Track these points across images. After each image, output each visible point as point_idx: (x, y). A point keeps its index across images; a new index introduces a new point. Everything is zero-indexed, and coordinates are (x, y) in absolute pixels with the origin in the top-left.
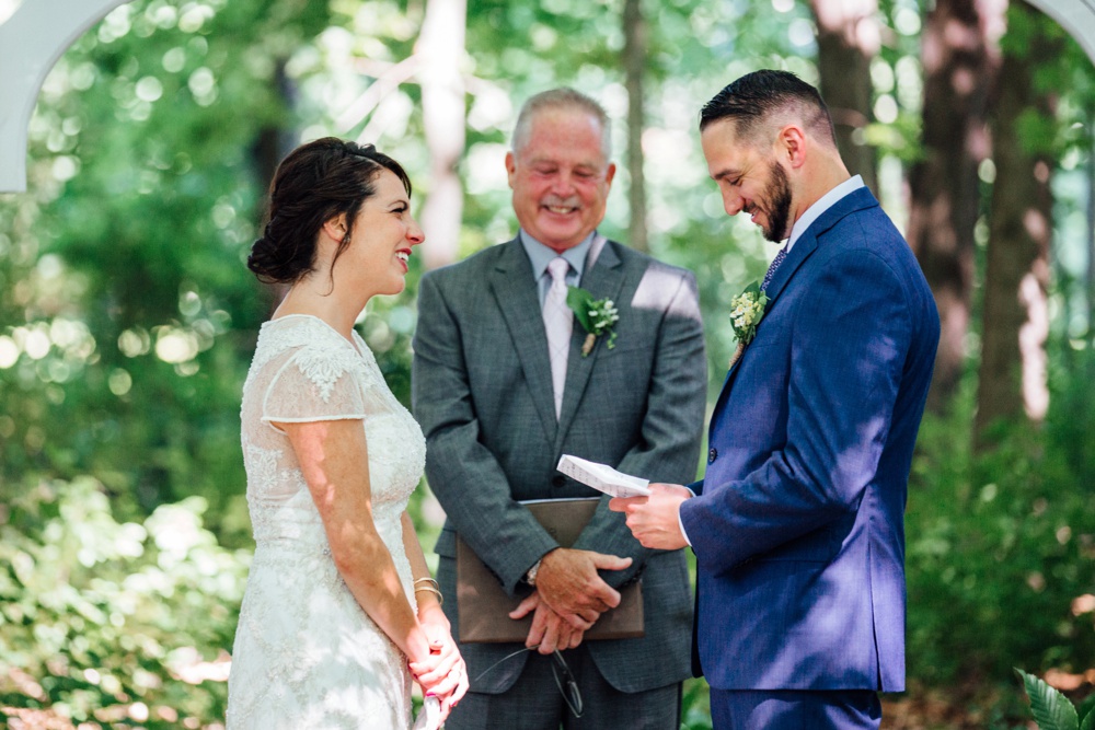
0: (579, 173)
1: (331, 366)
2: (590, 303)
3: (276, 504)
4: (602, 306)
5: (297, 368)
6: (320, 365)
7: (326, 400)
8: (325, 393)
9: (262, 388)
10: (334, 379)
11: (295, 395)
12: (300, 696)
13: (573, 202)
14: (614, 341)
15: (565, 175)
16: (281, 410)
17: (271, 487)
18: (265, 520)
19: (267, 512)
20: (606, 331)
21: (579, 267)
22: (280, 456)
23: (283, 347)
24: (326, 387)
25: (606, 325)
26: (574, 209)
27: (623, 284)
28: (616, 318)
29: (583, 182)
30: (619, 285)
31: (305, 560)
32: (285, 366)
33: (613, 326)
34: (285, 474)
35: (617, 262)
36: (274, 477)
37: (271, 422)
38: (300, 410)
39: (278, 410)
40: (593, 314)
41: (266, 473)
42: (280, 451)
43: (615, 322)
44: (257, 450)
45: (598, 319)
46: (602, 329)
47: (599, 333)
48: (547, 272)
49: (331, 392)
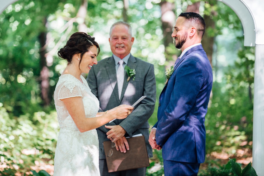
0: (123, 38)
1: (72, 85)
2: (130, 70)
3: (64, 119)
4: (132, 71)
5: (65, 86)
6: (70, 85)
7: (72, 93)
8: (71, 91)
10: (73, 88)
11: (65, 92)
12: (71, 164)
13: (123, 45)
14: (134, 79)
15: (120, 39)
17: (62, 115)
18: (61, 123)
19: (62, 121)
20: (133, 77)
21: (126, 62)
22: (63, 108)
23: (62, 82)
24: (71, 90)
25: (133, 75)
26: (123, 47)
27: (137, 66)
28: (135, 74)
29: (124, 40)
30: (136, 66)
31: (71, 132)
32: (62, 86)
33: (134, 75)
34: (65, 112)
35: (136, 61)
36: (63, 113)
37: (60, 99)
38: (66, 96)
39: (61, 96)
40: (130, 72)
41: (61, 112)
42: (63, 107)
43: (135, 75)
44: (58, 107)
45: (131, 73)
46: (132, 76)
47: (131, 77)
48: (119, 63)
49: (72, 91)
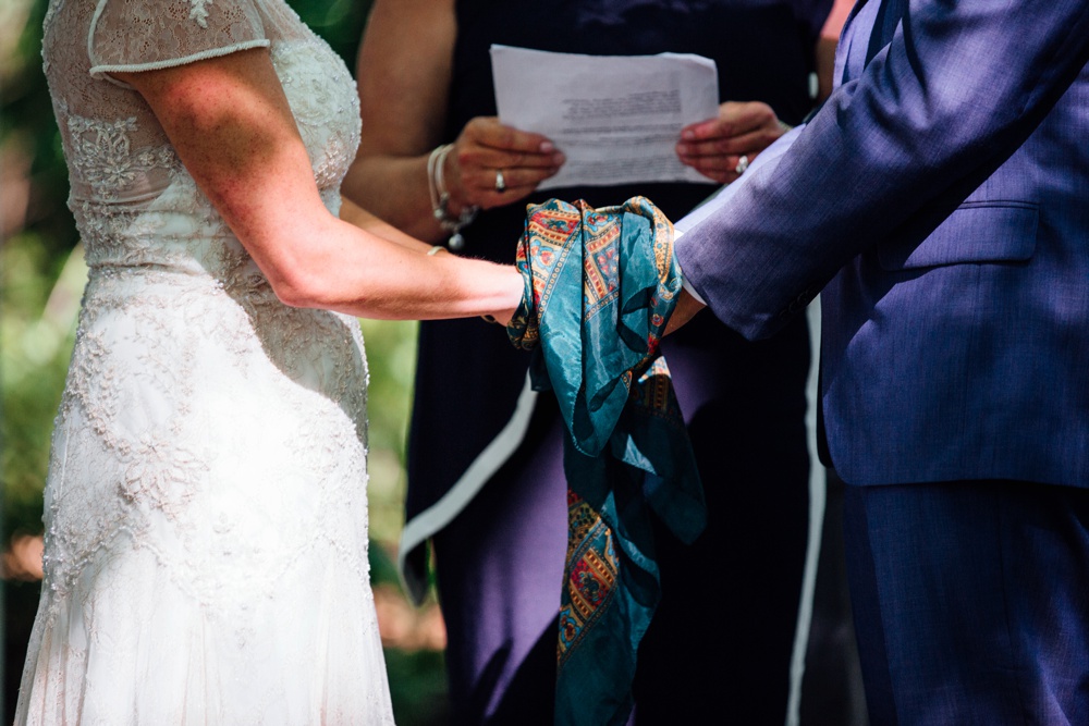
3: (132, 209)
7: (202, 22)
8: (199, 11)
9: (80, 18)
11: (148, 22)
16: (127, 52)
17: (121, 183)
19: (114, 224)
22: (133, 127)
34: (145, 158)
36: (127, 165)
37: (107, 73)
38: (160, 47)
39: (118, 52)
41: (110, 160)
44: (88, 124)
